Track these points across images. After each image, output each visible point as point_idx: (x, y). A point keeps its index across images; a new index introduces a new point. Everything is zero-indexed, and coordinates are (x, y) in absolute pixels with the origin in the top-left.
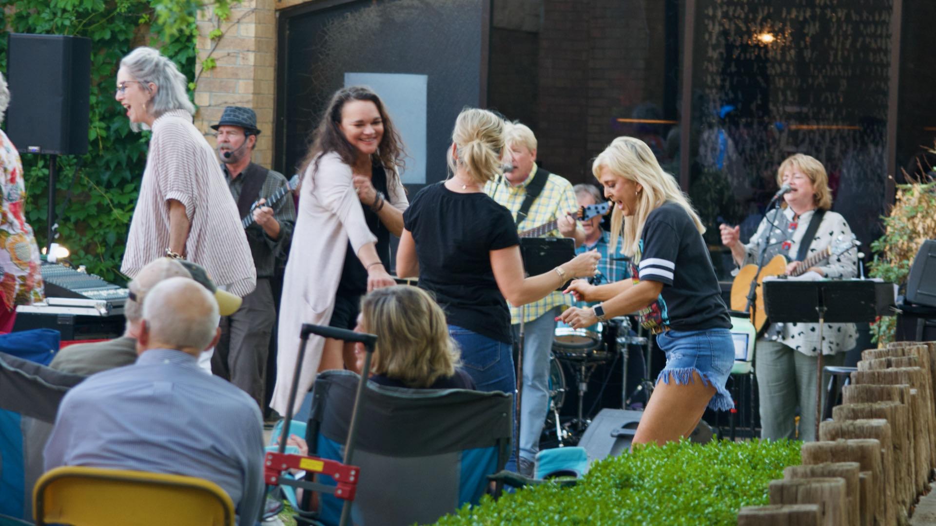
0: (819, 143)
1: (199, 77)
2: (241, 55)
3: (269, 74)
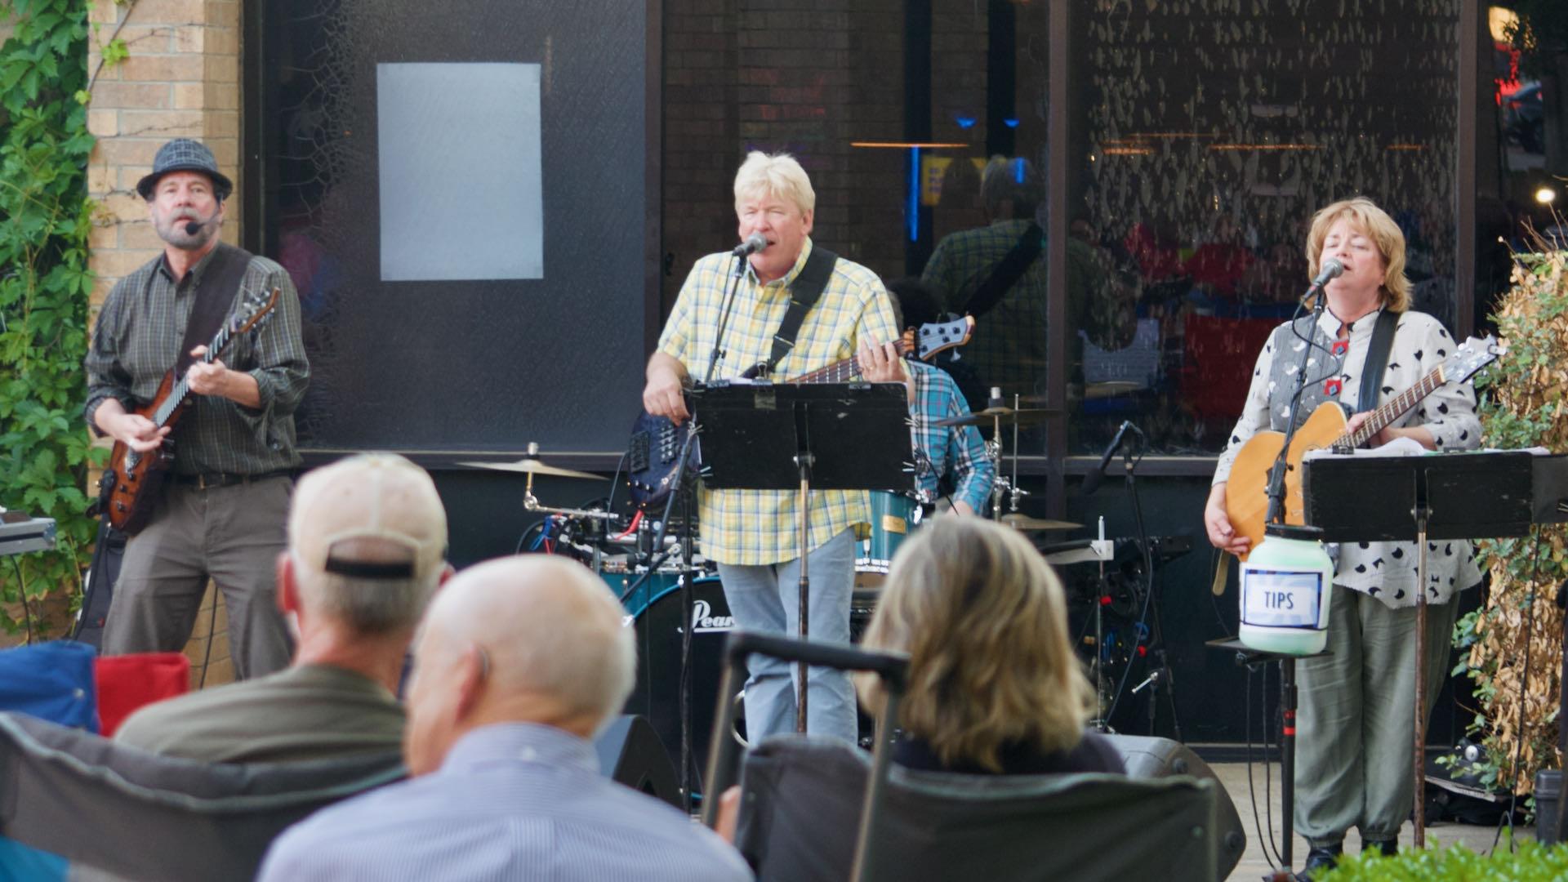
0: (1322, 177)
1: (95, 80)
2: (177, 34)
3: (230, 70)
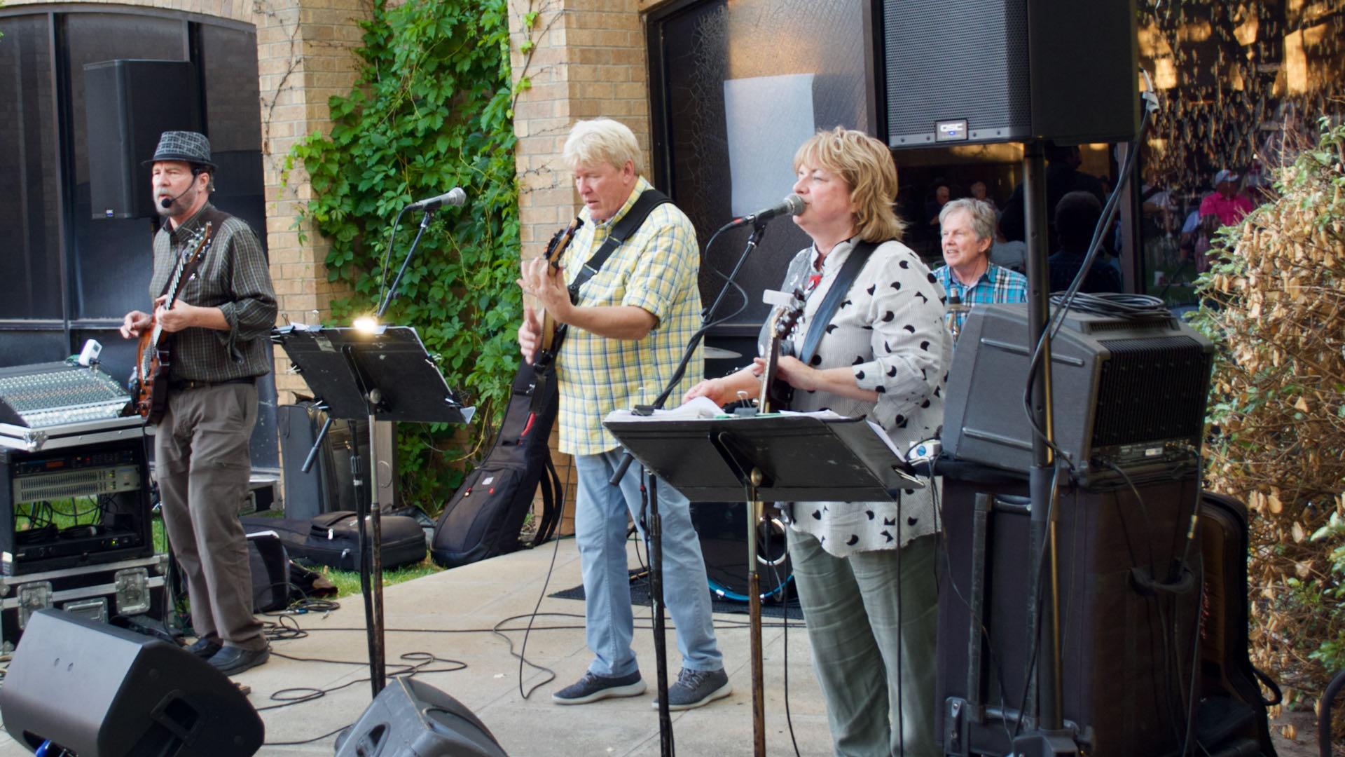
1: (515, 102)
2: (554, 70)
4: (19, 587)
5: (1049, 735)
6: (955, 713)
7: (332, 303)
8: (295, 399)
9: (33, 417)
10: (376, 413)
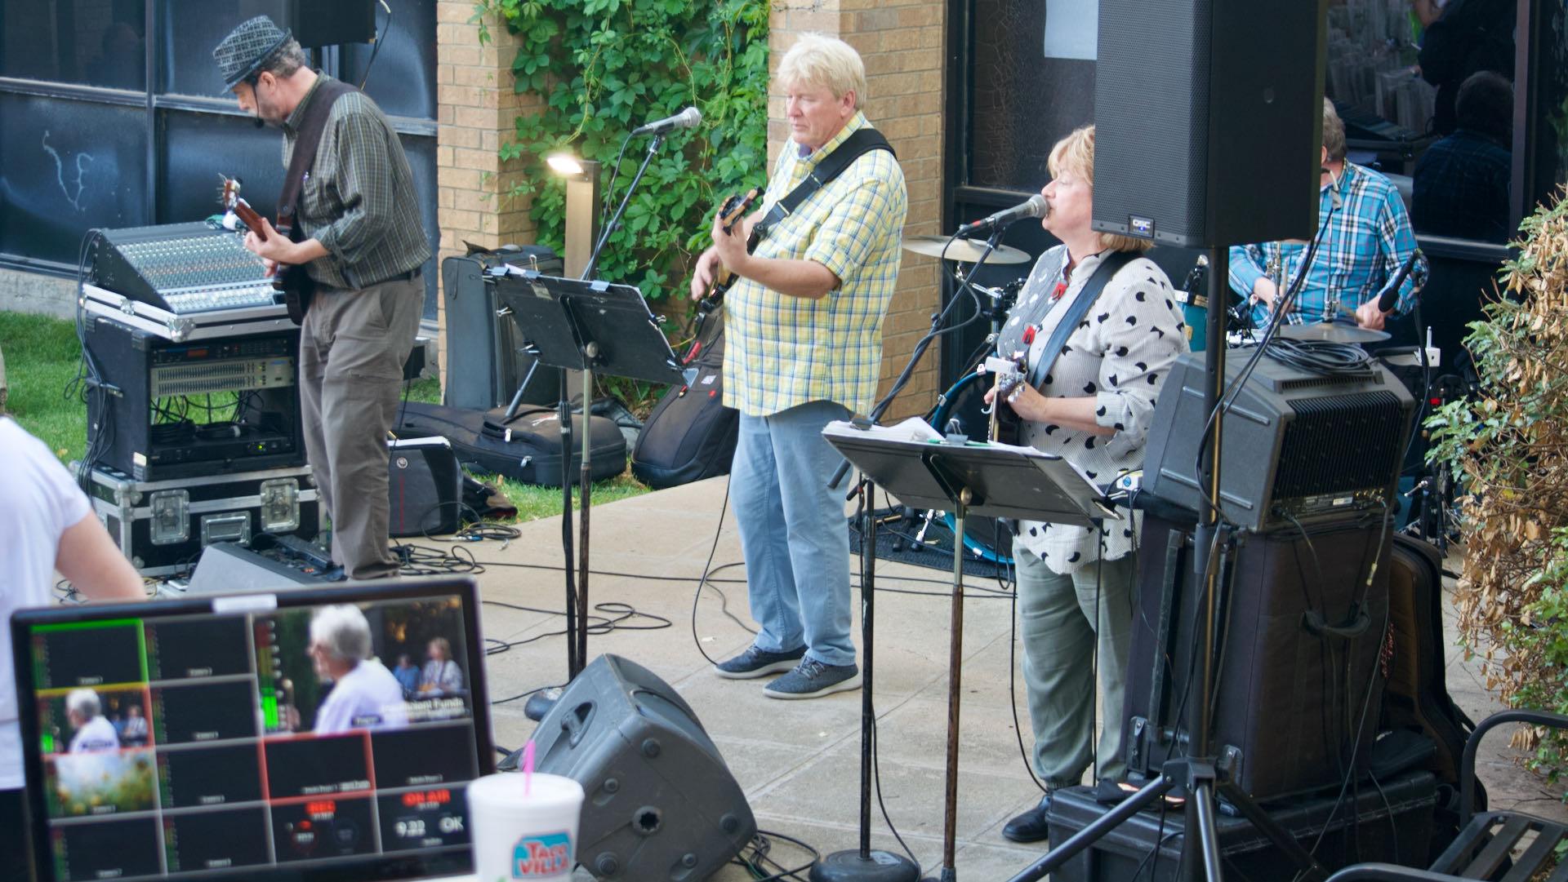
4: (153, 495)
5: (1194, 762)
6: (1137, 732)
7: (518, 120)
8: (465, 248)
9: (176, 298)
10: (591, 368)
